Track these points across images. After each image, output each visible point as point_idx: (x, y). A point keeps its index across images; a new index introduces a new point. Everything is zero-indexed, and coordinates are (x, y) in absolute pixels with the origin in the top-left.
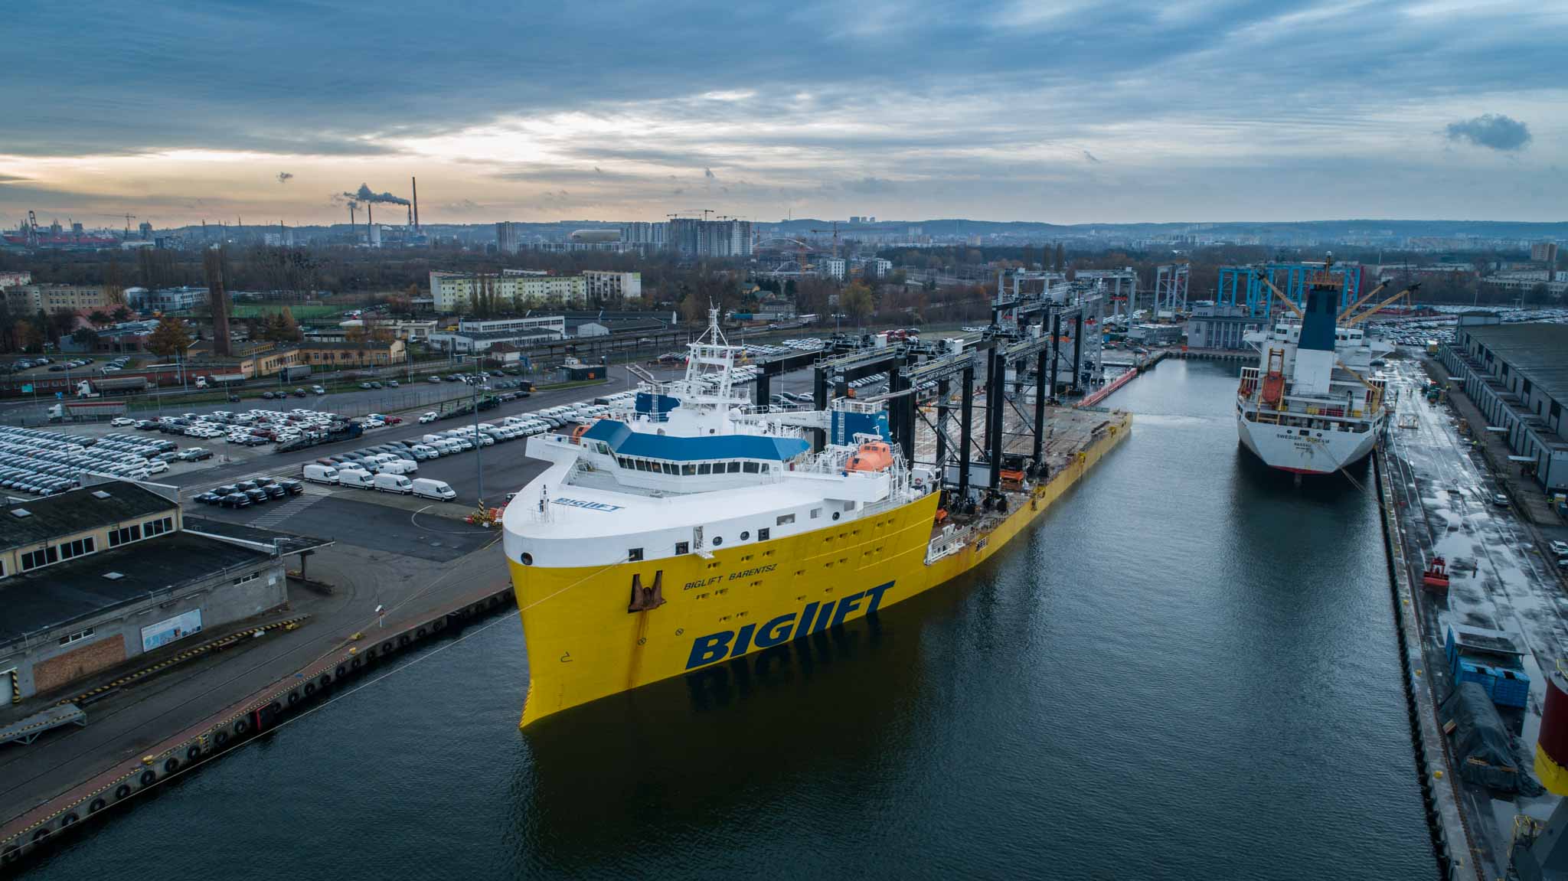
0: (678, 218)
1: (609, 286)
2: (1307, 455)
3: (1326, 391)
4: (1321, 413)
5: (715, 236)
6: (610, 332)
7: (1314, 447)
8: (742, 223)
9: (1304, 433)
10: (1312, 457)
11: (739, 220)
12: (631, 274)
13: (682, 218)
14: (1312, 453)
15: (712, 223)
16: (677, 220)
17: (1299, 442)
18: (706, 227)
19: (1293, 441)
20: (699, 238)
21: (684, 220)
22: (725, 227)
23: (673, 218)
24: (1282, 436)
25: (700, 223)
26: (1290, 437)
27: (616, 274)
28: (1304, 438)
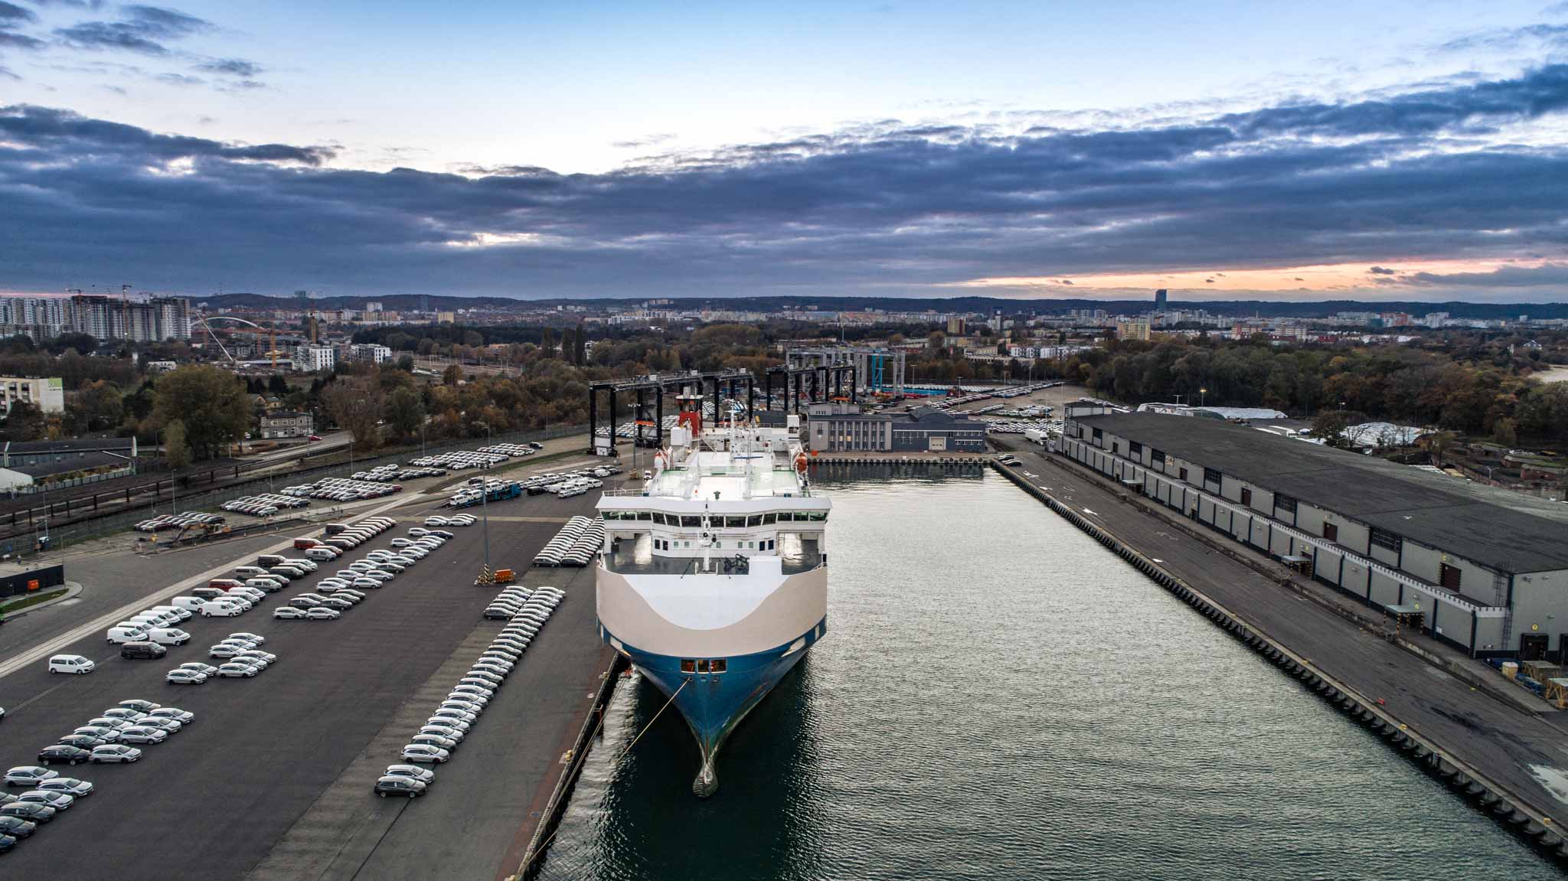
6: (35, 481)
12: (46, 380)
27: (20, 382)
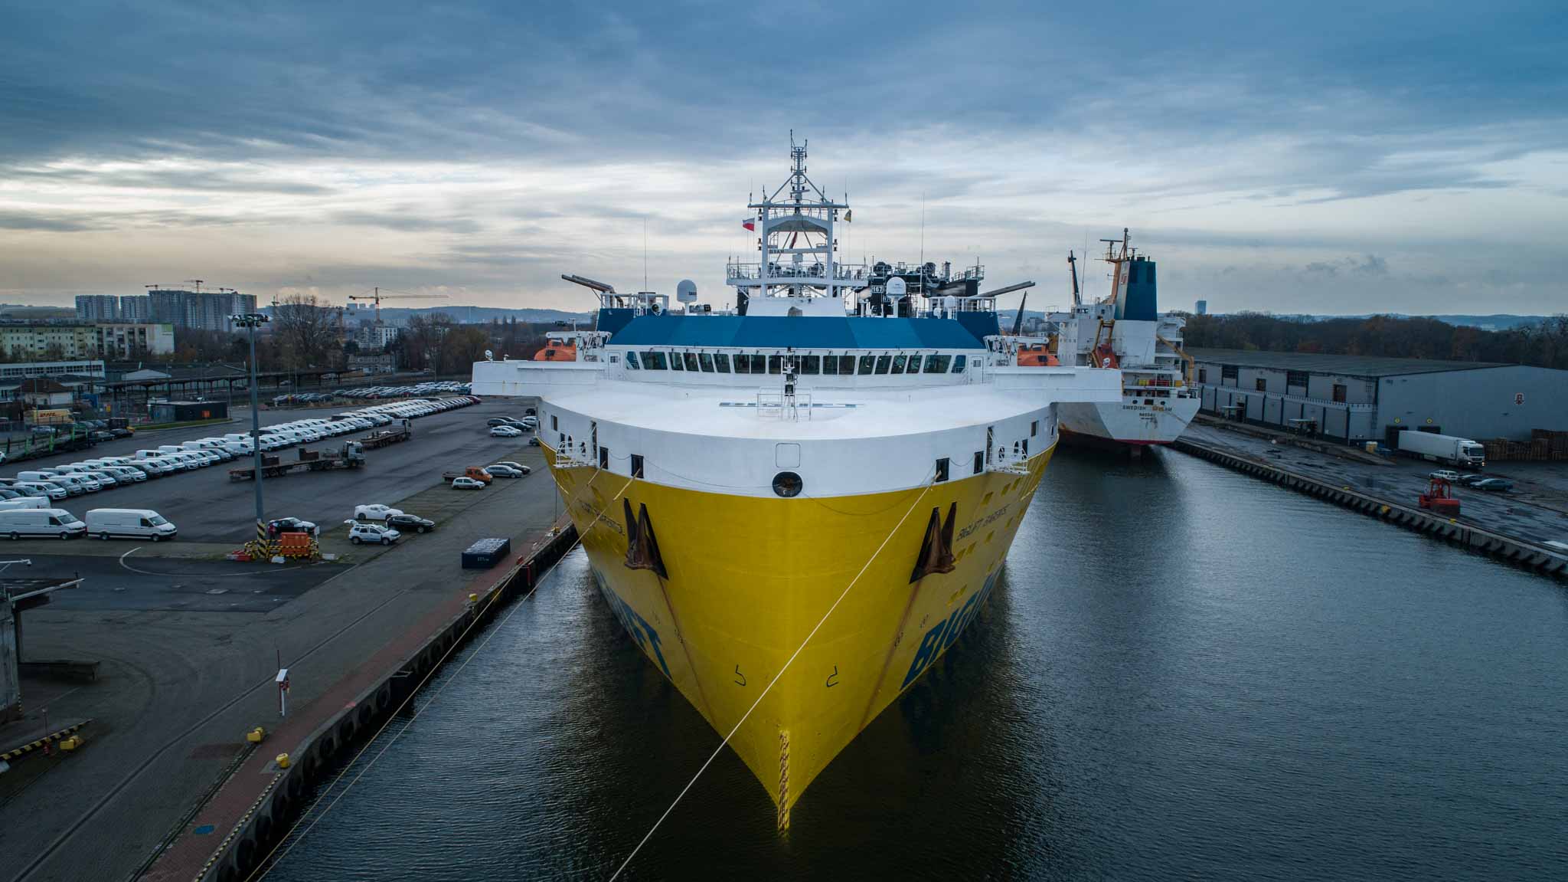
0: (159, 289)
1: (126, 340)
2: (1151, 425)
3: (1152, 362)
4: (1152, 383)
5: (210, 310)
7: (1158, 415)
8: (244, 297)
9: (1148, 402)
10: (1156, 427)
11: (240, 292)
12: (159, 326)
13: (165, 289)
14: (1156, 422)
15: (205, 296)
16: (159, 292)
17: (1145, 412)
18: (199, 300)
19: (1138, 412)
20: (189, 312)
21: (168, 292)
22: (223, 300)
23: (154, 289)
24: (1128, 408)
25: (189, 295)
26: (1136, 408)
28: (1149, 407)
